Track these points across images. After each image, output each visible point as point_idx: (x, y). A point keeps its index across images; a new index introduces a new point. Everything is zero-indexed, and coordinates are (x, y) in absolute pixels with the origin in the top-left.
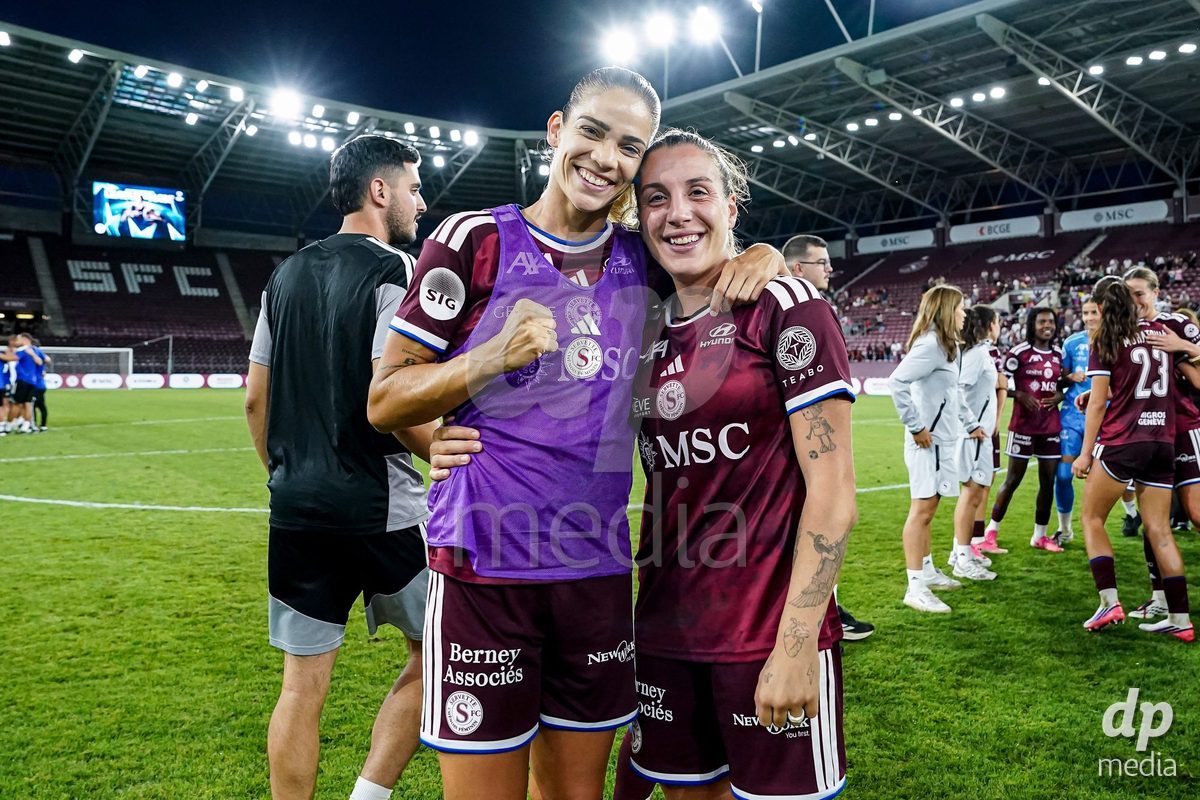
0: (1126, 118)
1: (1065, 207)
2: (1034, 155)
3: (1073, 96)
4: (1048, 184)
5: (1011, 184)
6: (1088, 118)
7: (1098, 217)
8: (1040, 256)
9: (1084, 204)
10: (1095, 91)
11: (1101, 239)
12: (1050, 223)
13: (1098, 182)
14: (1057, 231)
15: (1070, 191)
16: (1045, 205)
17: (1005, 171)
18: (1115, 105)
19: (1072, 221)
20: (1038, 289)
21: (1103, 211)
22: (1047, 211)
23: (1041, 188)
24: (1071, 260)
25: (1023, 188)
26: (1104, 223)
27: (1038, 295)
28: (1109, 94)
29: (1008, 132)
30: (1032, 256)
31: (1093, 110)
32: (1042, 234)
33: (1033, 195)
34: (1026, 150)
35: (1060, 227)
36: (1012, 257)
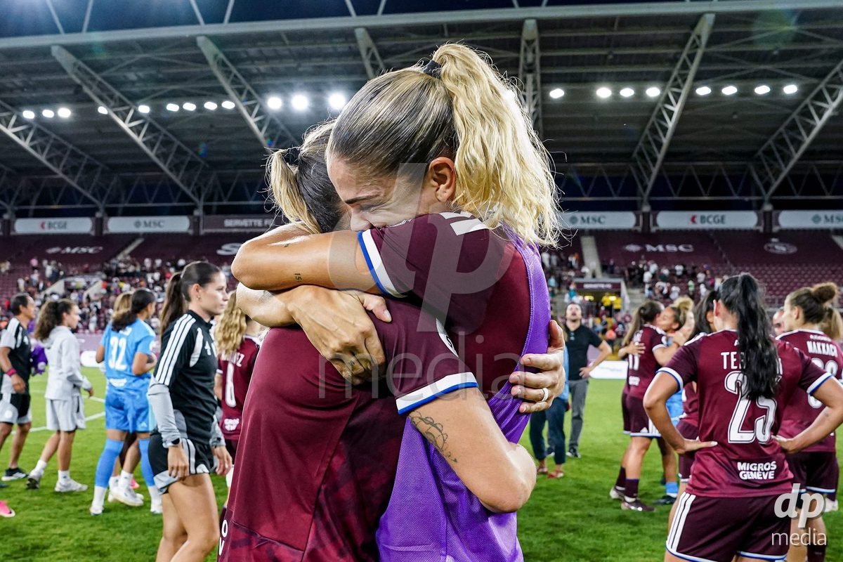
0: (164, 150)
1: (112, 213)
2: (90, 168)
3: (125, 126)
4: (100, 193)
5: (69, 188)
6: (135, 145)
7: (138, 224)
8: (91, 251)
9: (128, 213)
10: (142, 125)
11: (138, 242)
12: (99, 225)
13: (139, 198)
14: (105, 232)
15: (117, 201)
16: (97, 209)
17: (66, 178)
18: (156, 138)
19: (117, 225)
20: (88, 278)
21: (142, 219)
22: (98, 215)
23: (94, 195)
24: (115, 256)
25: (79, 194)
26: (142, 229)
27: (88, 283)
28: (152, 129)
29: (71, 147)
30: (84, 250)
31: (139, 140)
32: (93, 233)
33: (87, 201)
34: (85, 162)
35: (107, 229)
36: (68, 250)
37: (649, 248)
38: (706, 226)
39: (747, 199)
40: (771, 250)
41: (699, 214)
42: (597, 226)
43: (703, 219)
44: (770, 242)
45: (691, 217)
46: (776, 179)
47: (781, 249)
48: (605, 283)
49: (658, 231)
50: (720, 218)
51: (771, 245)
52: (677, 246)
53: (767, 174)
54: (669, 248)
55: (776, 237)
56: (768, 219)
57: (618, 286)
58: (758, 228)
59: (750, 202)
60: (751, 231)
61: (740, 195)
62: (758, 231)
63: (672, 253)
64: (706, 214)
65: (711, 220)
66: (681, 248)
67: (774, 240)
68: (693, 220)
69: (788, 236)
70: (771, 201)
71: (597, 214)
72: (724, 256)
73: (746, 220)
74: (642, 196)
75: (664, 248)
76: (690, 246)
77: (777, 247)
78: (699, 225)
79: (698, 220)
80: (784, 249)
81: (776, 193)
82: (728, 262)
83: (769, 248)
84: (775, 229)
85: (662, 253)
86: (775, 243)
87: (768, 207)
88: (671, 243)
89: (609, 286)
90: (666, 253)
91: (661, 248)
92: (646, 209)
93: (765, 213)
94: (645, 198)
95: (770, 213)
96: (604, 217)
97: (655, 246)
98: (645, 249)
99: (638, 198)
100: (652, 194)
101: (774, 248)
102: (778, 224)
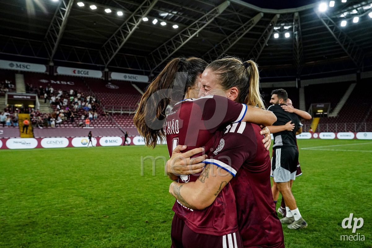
37: (52, 82)
38: (80, 75)
39: (98, 65)
40: (109, 87)
41: (77, 70)
42: (25, 70)
43: (79, 72)
44: (108, 84)
45: (73, 70)
46: (110, 58)
47: (113, 87)
48: (27, 96)
49: (57, 75)
50: (86, 72)
51: (108, 85)
52: (67, 82)
53: (107, 56)
54: (62, 82)
55: (110, 82)
56: (106, 75)
57: (34, 97)
58: (102, 78)
59: (99, 66)
60: (100, 79)
61: (95, 63)
62: (102, 79)
63: (64, 85)
64: (80, 70)
65: (82, 72)
66: (68, 83)
67: (109, 83)
68: (74, 72)
69: (115, 82)
70: (108, 68)
71: (26, 64)
72: (89, 88)
73: (98, 74)
74: (50, 58)
75: (60, 82)
76: (73, 83)
77: (111, 86)
78: (77, 74)
79: (76, 72)
80: (114, 87)
81: (110, 64)
82: (91, 90)
83: (108, 86)
84: (109, 79)
85: (59, 84)
86: (110, 84)
87: (107, 70)
88: (64, 81)
89: (29, 97)
90: (61, 85)
91: (58, 82)
92: (52, 64)
93: (105, 72)
94: (51, 60)
95: (108, 72)
96: (29, 66)
97: (55, 81)
98: (51, 82)
99: (48, 59)
100: (54, 58)
101: (109, 86)
102: (110, 77)
